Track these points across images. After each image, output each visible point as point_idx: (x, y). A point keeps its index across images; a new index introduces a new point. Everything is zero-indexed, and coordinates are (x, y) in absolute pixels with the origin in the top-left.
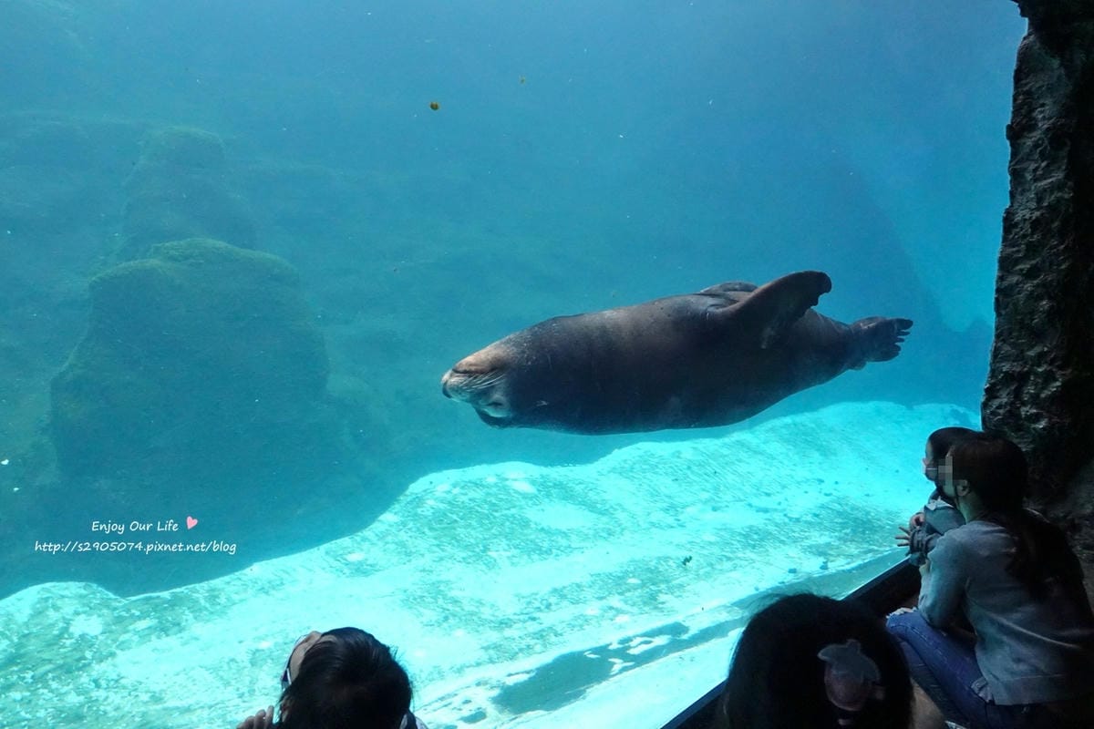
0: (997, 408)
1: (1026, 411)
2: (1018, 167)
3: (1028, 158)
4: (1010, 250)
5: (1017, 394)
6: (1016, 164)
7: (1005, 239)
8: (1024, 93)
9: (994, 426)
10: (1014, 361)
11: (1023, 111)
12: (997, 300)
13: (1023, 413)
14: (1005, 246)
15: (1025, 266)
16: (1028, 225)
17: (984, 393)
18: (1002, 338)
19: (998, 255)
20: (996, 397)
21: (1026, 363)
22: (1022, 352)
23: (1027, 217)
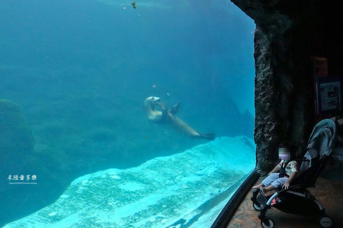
0: (258, 135)
1: (265, 135)
2: (257, 65)
3: (260, 63)
4: (257, 89)
5: (263, 130)
6: (257, 64)
7: (255, 86)
8: (257, 45)
9: (258, 140)
10: (261, 121)
11: (257, 50)
12: (255, 103)
13: (265, 136)
14: (256, 88)
15: (262, 93)
16: (261, 82)
17: (254, 131)
18: (257, 115)
19: (254, 91)
20: (258, 132)
21: (264, 121)
22: (263, 118)
23: (261, 79)
